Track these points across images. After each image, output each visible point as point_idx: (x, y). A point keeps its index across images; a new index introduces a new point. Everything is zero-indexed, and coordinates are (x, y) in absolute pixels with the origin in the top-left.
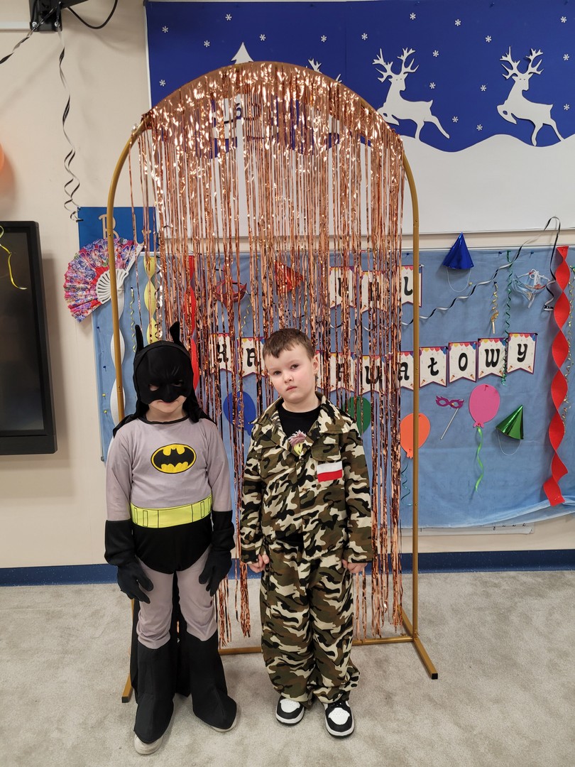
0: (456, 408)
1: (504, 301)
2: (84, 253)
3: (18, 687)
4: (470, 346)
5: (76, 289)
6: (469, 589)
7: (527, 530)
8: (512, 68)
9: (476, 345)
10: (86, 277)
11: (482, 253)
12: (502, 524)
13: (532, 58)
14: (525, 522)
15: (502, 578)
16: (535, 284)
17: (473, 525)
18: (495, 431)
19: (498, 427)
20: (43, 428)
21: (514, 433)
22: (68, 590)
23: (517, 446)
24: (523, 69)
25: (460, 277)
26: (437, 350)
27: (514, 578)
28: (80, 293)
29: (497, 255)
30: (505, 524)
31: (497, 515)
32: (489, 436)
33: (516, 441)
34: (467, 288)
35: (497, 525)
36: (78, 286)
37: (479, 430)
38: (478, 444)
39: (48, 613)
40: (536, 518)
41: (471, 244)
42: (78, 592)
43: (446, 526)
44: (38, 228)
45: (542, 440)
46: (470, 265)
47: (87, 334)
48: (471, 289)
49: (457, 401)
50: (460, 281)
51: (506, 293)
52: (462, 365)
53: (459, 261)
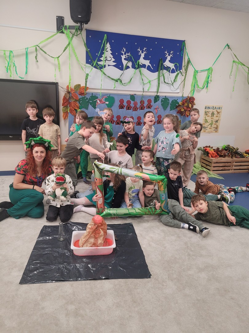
8: (167, 55)
13: (171, 53)
24: (169, 55)
44: (59, 84)
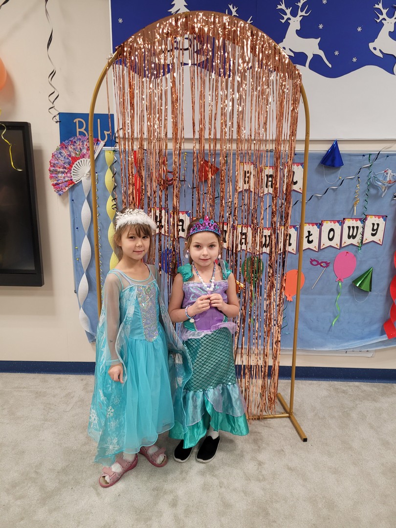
0: (324, 267)
1: (364, 191)
2: (63, 146)
3: (12, 442)
4: (337, 224)
5: (58, 172)
6: (325, 393)
7: (370, 355)
8: (382, 14)
9: (342, 223)
10: (64, 163)
11: (350, 155)
12: (352, 350)
14: (369, 349)
15: (349, 386)
16: (388, 179)
17: (331, 349)
18: (351, 285)
19: (353, 282)
20: (34, 269)
21: (365, 287)
22: (51, 378)
23: (367, 296)
24: (390, 15)
25: (333, 173)
26: (313, 226)
27: (358, 387)
28: (60, 175)
29: (361, 158)
30: (355, 350)
31: (349, 344)
32: (347, 288)
33: (366, 292)
34: (338, 181)
35: (348, 350)
36: (59, 170)
37: (340, 284)
38: (338, 293)
39: (37, 393)
40: (376, 347)
41: (342, 148)
42: (58, 379)
43: (312, 349)
44: (30, 127)
45: (385, 293)
46: (341, 164)
47: (65, 204)
48: (340, 181)
49: (325, 262)
50: (333, 176)
51: (366, 186)
52: (331, 237)
53: (333, 160)
